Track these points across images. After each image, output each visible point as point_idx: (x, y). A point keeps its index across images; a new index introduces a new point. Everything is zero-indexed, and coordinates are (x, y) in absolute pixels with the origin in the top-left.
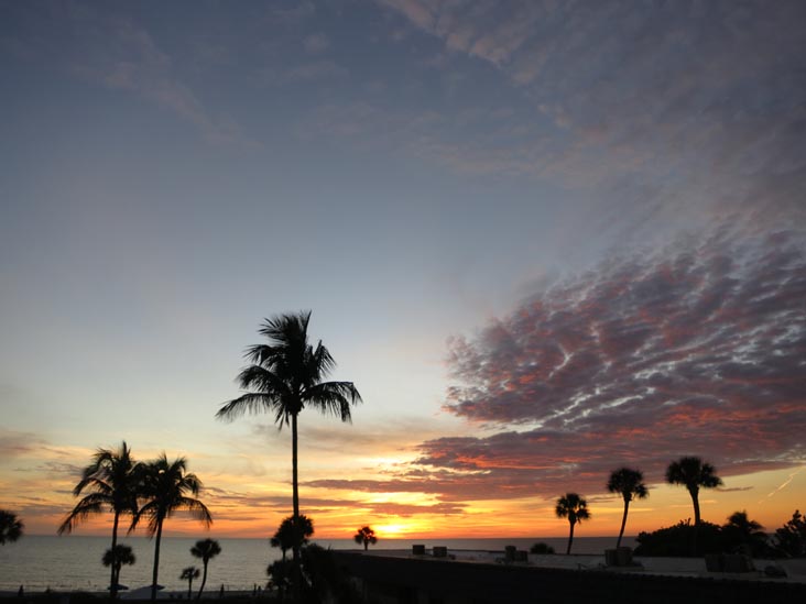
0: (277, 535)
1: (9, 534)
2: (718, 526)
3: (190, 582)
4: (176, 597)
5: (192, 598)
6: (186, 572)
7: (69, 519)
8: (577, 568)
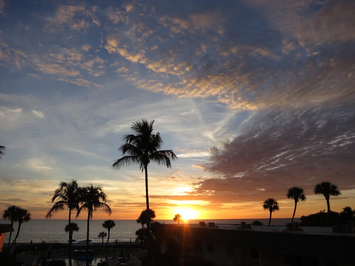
0: (140, 218)
1: (25, 218)
2: (338, 213)
3: (103, 238)
4: (97, 245)
5: (104, 245)
6: (101, 234)
7: (50, 212)
8: (273, 231)
